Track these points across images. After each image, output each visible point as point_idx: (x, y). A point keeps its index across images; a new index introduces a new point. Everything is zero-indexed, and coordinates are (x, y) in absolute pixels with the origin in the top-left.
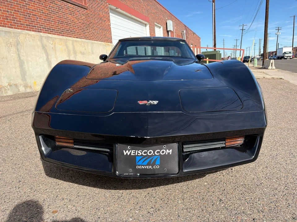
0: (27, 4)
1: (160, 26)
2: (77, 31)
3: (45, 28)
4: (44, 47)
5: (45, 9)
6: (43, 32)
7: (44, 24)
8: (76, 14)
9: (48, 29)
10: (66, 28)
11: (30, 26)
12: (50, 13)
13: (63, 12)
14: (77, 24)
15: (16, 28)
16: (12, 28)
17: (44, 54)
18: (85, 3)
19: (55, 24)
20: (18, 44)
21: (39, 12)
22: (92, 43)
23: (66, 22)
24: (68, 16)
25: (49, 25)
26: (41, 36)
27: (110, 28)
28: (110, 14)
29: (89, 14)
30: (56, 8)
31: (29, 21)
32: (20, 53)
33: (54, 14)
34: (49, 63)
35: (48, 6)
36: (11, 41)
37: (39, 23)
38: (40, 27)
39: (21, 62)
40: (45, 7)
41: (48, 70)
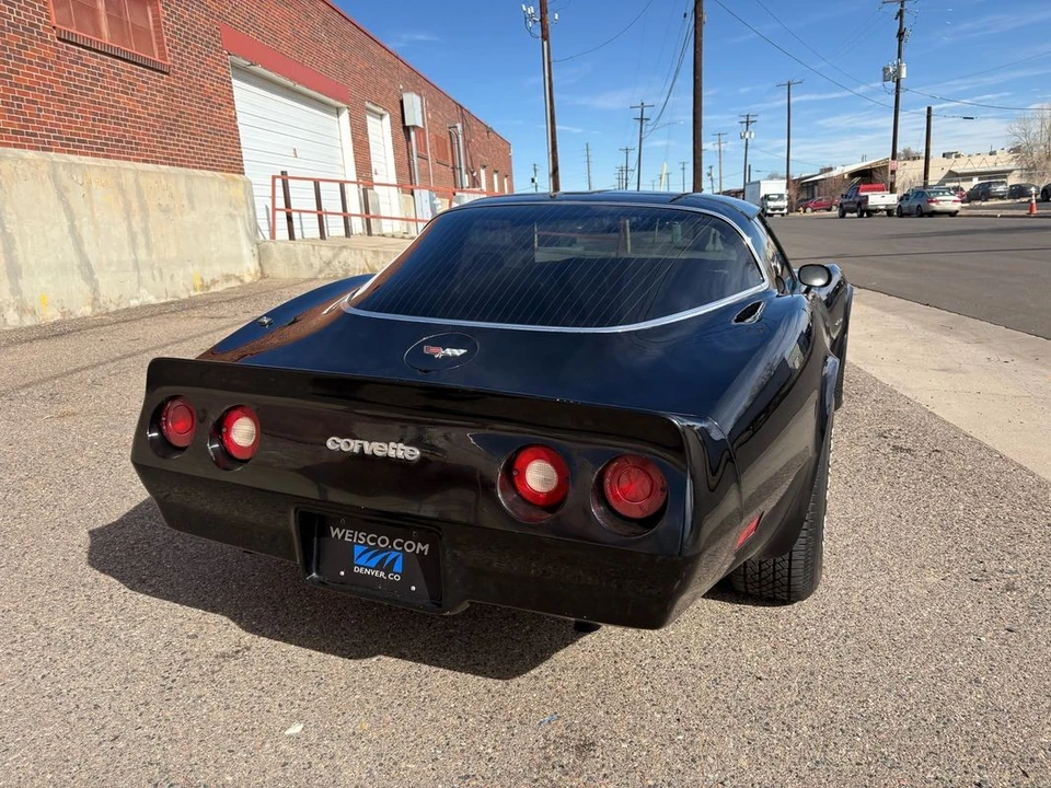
0: (11, 71)
1: (380, 110)
2: (144, 140)
3: (61, 139)
4: (61, 193)
5: (57, 82)
6: (57, 151)
7: (56, 125)
8: (138, 91)
9: (68, 139)
10: (114, 135)
11: (22, 133)
12: (72, 91)
13: (105, 88)
14: (145, 119)
17: (63, 214)
18: (163, 55)
19: (84, 124)
21: (43, 92)
22: (189, 177)
23: (112, 117)
24: (118, 97)
25: (70, 128)
26: (53, 163)
27: (236, 129)
28: (235, 82)
29: (175, 87)
30: (87, 77)
31: (19, 120)
33: (81, 93)
34: (77, 242)
35: (64, 72)
37: (44, 123)
38: (47, 136)
39: (8, 240)
40: (60, 77)
41: (76, 260)
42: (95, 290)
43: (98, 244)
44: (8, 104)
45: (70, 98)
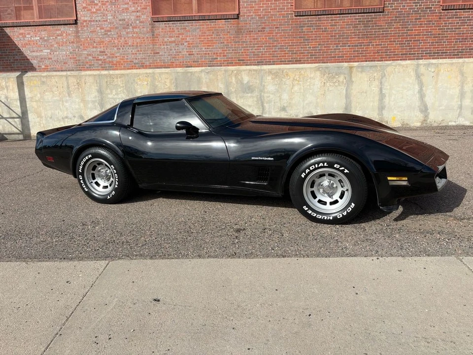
3: (431, 53)
4: (418, 76)
5: (435, 29)
6: (425, 59)
7: (429, 48)
15: (387, 60)
16: (382, 61)
17: (416, 85)
20: (382, 78)
21: (425, 35)
25: (438, 48)
26: (418, 64)
30: (458, 23)
31: (406, 49)
32: (383, 86)
34: (422, 96)
35: (442, 24)
36: (375, 75)
37: (421, 48)
38: (421, 53)
39: (382, 96)
40: (438, 26)
41: (418, 104)
42: (426, 117)
43: (435, 97)
44: (402, 44)
45: (442, 34)
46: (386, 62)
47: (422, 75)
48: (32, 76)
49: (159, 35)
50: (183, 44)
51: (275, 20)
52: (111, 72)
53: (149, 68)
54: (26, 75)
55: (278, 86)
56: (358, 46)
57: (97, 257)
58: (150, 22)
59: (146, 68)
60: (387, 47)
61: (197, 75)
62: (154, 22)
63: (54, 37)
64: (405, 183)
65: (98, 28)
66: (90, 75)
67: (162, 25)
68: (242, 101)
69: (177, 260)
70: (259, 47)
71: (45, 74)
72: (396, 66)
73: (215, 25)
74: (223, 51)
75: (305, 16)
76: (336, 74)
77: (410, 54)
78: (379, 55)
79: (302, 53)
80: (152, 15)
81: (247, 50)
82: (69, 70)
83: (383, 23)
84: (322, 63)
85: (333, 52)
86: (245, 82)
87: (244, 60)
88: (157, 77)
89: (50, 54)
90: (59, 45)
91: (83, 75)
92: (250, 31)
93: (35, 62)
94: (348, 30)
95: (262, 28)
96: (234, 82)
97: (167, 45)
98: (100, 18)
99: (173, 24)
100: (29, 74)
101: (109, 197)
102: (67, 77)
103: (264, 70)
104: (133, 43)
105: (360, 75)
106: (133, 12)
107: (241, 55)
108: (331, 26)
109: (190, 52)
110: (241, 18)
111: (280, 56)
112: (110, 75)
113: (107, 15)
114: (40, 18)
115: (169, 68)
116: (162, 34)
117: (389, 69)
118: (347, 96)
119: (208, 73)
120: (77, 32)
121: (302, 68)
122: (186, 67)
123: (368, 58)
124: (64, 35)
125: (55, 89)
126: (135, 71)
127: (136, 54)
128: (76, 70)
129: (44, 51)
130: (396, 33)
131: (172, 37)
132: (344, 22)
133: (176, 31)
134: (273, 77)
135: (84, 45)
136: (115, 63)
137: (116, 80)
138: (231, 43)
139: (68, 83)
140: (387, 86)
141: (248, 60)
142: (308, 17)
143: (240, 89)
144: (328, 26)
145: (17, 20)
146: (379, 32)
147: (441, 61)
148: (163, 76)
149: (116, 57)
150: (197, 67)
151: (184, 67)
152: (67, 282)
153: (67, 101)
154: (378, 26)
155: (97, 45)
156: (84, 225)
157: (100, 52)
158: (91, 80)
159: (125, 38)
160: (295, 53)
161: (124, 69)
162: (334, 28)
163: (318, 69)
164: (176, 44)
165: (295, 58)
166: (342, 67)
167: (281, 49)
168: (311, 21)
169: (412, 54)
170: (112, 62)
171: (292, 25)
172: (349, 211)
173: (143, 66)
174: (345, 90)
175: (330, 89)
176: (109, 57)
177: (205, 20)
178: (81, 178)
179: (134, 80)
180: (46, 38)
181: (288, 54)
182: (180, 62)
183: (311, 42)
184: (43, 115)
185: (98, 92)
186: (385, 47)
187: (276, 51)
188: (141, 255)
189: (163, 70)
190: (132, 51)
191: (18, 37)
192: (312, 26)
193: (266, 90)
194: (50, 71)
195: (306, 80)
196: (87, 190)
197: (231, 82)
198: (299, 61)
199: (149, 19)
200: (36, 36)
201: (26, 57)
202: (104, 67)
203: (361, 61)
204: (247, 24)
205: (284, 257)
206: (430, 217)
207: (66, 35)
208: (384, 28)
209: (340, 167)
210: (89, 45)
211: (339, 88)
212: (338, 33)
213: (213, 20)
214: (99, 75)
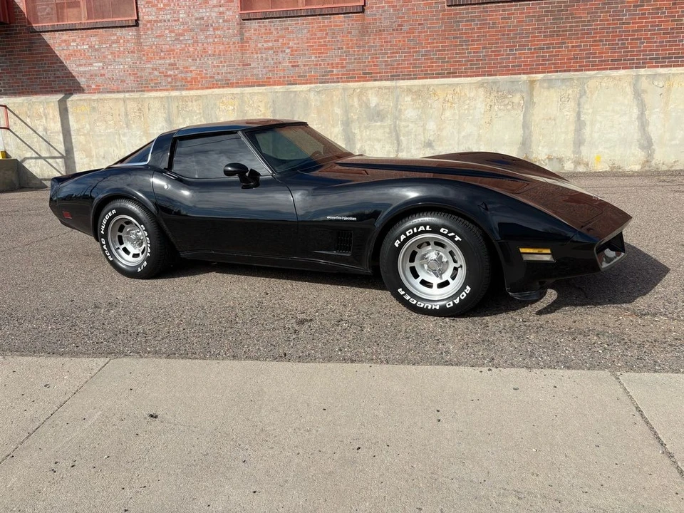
4: (638, 94)
7: (656, 50)
15: (589, 70)
16: (582, 70)
17: (635, 107)
20: (581, 97)
26: (638, 75)
32: (581, 110)
34: (643, 124)
35: (678, 12)
36: (570, 92)
37: (643, 51)
38: (643, 59)
39: (580, 124)
40: (670, 17)
41: (637, 136)
42: (650, 156)
43: (664, 126)
44: (613, 44)
45: (677, 29)
46: (588, 72)
47: (645, 91)
48: (77, 100)
49: (251, 39)
50: (284, 51)
51: (416, 13)
52: (184, 93)
53: (236, 87)
54: (70, 99)
55: (420, 110)
56: (543, 48)
57: (97, 353)
58: (238, 20)
59: (232, 87)
60: (590, 50)
61: (303, 95)
62: (244, 20)
63: (108, 45)
64: (548, 258)
65: (167, 31)
66: (156, 98)
67: (255, 24)
68: (368, 133)
69: (201, 361)
70: (393, 53)
71: (96, 96)
72: (602, 78)
73: (330, 22)
74: (341, 60)
75: (463, 5)
76: (509, 93)
77: (625, 60)
78: (577, 62)
79: (458, 61)
80: (241, 10)
81: (376, 58)
82: (128, 91)
83: (584, 13)
84: (488, 75)
85: (504, 59)
86: (373, 105)
87: (371, 73)
88: (246, 100)
89: (103, 68)
90: (115, 56)
91: (147, 98)
92: (380, 31)
93: (83, 80)
94: (529, 25)
95: (399, 26)
96: (357, 106)
97: (261, 53)
98: (169, 17)
99: (269, 22)
100: (75, 97)
101: (139, 270)
102: (124, 100)
103: (400, 87)
104: (215, 51)
105: (546, 93)
106: (214, 6)
107: (367, 66)
108: (502, 19)
109: (294, 62)
110: (368, 12)
111: (424, 67)
112: (183, 97)
113: (178, 12)
114: (89, 18)
115: (264, 86)
116: (254, 38)
117: (592, 83)
118: (526, 125)
119: (319, 92)
120: (139, 37)
121: (458, 84)
122: (289, 84)
123: (559, 67)
124: (122, 41)
125: (109, 117)
126: (217, 91)
127: (218, 66)
128: (137, 91)
129: (94, 65)
130: (603, 29)
131: (268, 41)
132: (523, 13)
133: (275, 32)
134: (415, 97)
135: (148, 55)
136: (189, 79)
137: (190, 104)
138: (352, 48)
139: (126, 109)
140: (587, 109)
141: (377, 73)
142: (468, 6)
143: (364, 116)
144: (498, 19)
145: (58, 22)
146: (577, 26)
147: (674, 70)
148: (256, 98)
149: (191, 71)
150: (304, 84)
151: (286, 84)
152: (45, 386)
153: (124, 135)
154: (575, 18)
155: (165, 55)
156: (96, 307)
157: (169, 65)
158: (157, 104)
159: (203, 45)
160: (447, 62)
161: (202, 89)
162: (507, 23)
163: (482, 85)
164: (274, 52)
165: (446, 70)
166: (518, 82)
167: (426, 55)
168: (472, 13)
169: (629, 60)
170: (186, 79)
171: (442, 19)
172: (462, 298)
173: (229, 84)
174: (522, 116)
175: (501, 114)
176: (182, 72)
177: (316, 15)
178: (104, 243)
179: (215, 104)
180: (96, 47)
181: (436, 62)
182: (280, 77)
183: (472, 45)
184: (94, 153)
185: (166, 121)
186: (587, 50)
187: (419, 59)
188: (156, 352)
189: (256, 89)
190: (212, 63)
191: (60, 45)
192: (474, 21)
193: (403, 117)
194: (102, 93)
195: (464, 102)
196: (111, 259)
197: (352, 106)
198: (453, 73)
199: (237, 16)
200: (83, 44)
201: (71, 73)
202: (175, 86)
203: (548, 72)
204: (375, 19)
205: (353, 361)
206: (593, 310)
207: (124, 41)
208: (584, 21)
209: (448, 233)
210: (154, 55)
211: (513, 112)
212: (513, 30)
213: (327, 15)
214: (168, 97)
